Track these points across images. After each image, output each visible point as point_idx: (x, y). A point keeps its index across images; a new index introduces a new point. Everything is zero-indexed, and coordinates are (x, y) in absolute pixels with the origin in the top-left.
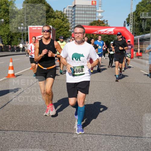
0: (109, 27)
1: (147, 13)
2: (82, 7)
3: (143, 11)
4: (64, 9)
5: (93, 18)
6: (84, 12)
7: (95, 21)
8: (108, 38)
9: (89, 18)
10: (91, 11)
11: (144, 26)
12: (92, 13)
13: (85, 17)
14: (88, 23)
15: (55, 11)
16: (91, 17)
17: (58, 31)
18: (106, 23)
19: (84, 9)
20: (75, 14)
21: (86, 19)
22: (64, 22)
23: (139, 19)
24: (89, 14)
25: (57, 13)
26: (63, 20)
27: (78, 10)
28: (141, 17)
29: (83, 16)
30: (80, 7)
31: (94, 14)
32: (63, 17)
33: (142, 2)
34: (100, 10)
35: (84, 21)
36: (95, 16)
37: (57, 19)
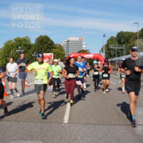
0: (90, 54)
1: (114, 45)
3: (111, 44)
4: (62, 43)
6: (74, 45)
7: (81, 50)
8: (89, 61)
11: (112, 53)
12: (80, 45)
13: (75, 48)
14: (77, 51)
15: (56, 44)
16: (79, 48)
17: (58, 57)
18: (88, 51)
19: (74, 43)
20: (68, 46)
22: (61, 51)
23: (109, 49)
24: (78, 46)
25: (57, 46)
26: (61, 50)
27: (70, 43)
29: (74, 47)
30: (72, 42)
32: (61, 48)
33: (111, 39)
34: (84, 43)
35: (75, 50)
36: (81, 47)
37: (57, 49)
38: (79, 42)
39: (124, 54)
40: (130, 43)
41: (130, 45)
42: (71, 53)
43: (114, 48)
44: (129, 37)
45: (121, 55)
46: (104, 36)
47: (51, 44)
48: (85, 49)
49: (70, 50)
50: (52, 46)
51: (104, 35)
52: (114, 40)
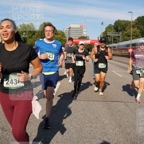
1: (111, 33)
2: (75, 29)
3: (109, 31)
4: (64, 29)
5: (81, 35)
6: (75, 31)
7: (82, 37)
8: (89, 46)
9: (78, 34)
12: (80, 32)
13: (76, 34)
14: (78, 37)
15: (58, 30)
16: (80, 34)
18: (88, 38)
20: (70, 32)
21: (76, 35)
22: (63, 37)
24: (78, 32)
25: (59, 32)
27: (72, 30)
28: (108, 35)
29: (75, 33)
30: (73, 28)
31: (81, 33)
32: (63, 34)
33: (109, 26)
34: (85, 30)
35: (76, 36)
36: (82, 34)
37: (59, 35)
38: (80, 29)
39: (120, 40)
40: (126, 31)
41: (127, 32)
44: (126, 25)
45: (117, 42)
46: (102, 24)
48: (85, 36)
51: (102, 22)
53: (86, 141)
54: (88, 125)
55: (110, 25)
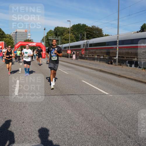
0: (34, 43)
3: (50, 36)
4: (11, 33)
7: (27, 40)
8: (33, 48)
10: (25, 35)
11: (50, 43)
13: (21, 38)
14: (23, 40)
15: (6, 34)
16: (25, 38)
18: (32, 41)
19: (21, 34)
20: (16, 36)
23: (48, 40)
24: (24, 36)
25: (7, 36)
26: (10, 39)
27: (18, 34)
29: (21, 37)
31: (26, 36)
32: (10, 37)
33: (49, 32)
34: (29, 34)
35: (21, 39)
37: (7, 38)
38: (25, 33)
39: (59, 43)
40: (64, 36)
41: (64, 37)
42: (18, 42)
43: (52, 39)
44: (63, 31)
46: (45, 29)
47: (2, 34)
48: (29, 39)
49: (18, 39)
50: (3, 36)
51: (45, 28)
52: (52, 33)
53: (61, 130)
54: (56, 116)
55: (51, 30)
